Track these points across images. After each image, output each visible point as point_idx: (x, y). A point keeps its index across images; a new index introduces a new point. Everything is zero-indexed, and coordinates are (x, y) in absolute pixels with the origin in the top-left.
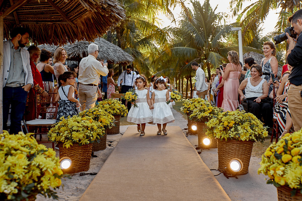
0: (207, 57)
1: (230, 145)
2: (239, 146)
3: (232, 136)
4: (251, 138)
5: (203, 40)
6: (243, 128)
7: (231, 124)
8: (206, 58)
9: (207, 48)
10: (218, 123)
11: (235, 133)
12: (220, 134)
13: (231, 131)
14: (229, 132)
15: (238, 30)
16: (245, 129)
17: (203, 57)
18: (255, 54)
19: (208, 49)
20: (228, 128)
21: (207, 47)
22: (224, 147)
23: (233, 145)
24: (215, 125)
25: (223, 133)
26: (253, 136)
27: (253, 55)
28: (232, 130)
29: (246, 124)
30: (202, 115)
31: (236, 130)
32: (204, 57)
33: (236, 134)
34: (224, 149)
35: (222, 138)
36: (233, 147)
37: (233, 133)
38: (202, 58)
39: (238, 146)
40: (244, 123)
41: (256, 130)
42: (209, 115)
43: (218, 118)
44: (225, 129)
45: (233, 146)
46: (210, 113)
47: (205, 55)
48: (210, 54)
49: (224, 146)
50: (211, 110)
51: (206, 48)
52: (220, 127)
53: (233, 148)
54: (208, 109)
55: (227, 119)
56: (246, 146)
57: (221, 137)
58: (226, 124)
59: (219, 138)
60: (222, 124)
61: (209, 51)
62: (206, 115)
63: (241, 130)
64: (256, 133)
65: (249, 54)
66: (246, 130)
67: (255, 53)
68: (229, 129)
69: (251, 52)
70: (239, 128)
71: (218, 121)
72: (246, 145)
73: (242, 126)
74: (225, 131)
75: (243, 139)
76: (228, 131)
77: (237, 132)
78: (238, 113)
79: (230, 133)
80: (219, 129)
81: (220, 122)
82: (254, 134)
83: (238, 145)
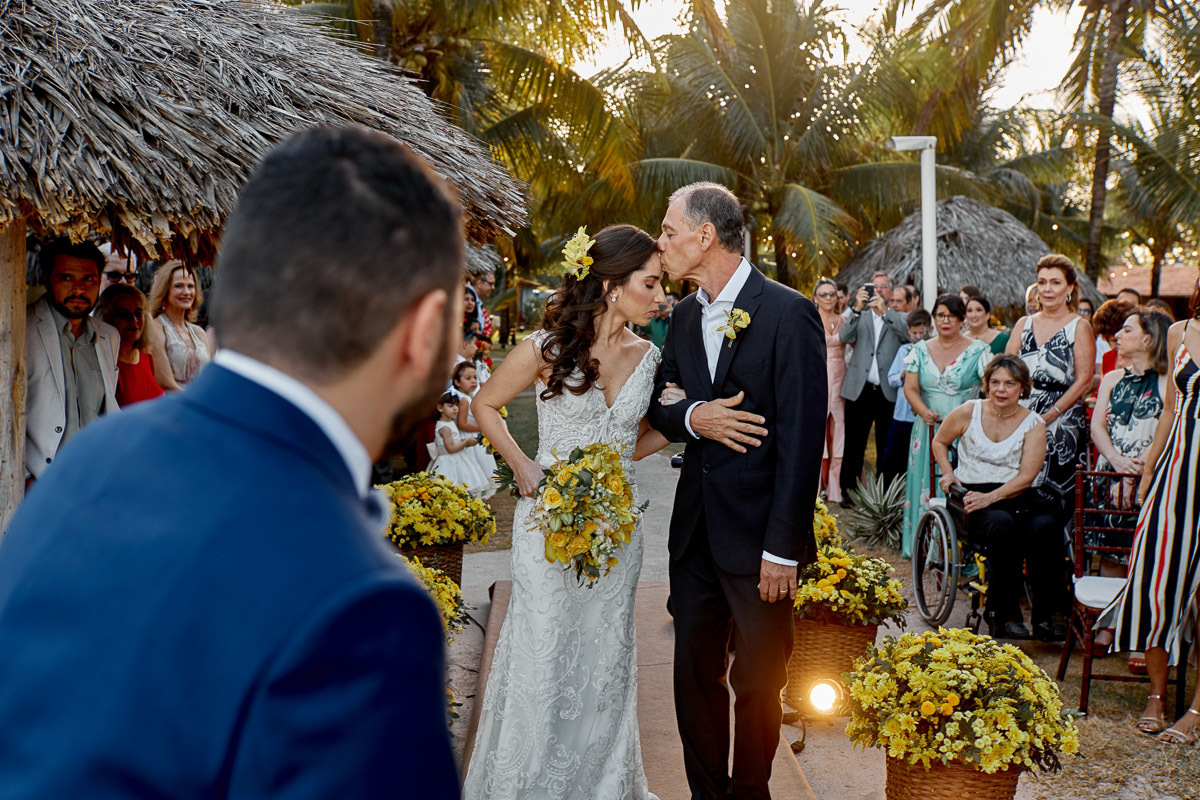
0: (775, 204)
1: (938, 781)
2: (972, 786)
3: (951, 756)
4: (1018, 761)
5: (762, 130)
6: (991, 722)
7: (946, 708)
8: (771, 206)
9: (777, 167)
10: (894, 693)
11: (960, 745)
12: (905, 743)
13: (946, 737)
14: (939, 736)
15: (920, 147)
16: (999, 727)
17: (760, 201)
18: (974, 208)
19: (782, 168)
20: (935, 720)
21: (779, 162)
22: (913, 783)
23: (951, 780)
24: (885, 700)
25: (917, 744)
26: (1025, 754)
27: (965, 213)
28: (952, 729)
29: (1003, 707)
30: (811, 593)
31: (966, 729)
32: (765, 205)
33: (965, 748)
34: (915, 791)
35: (914, 760)
36: (949, 789)
37: (953, 741)
38: (757, 205)
39: (966, 785)
40: (992, 703)
41: (1039, 729)
42: (835, 594)
43: (893, 671)
44: (923, 726)
45: (950, 783)
46: (839, 586)
47: (769, 197)
48: (791, 196)
49: (915, 780)
50: (842, 573)
51: (774, 164)
52: (906, 720)
53: (946, 792)
54: (833, 566)
55: (930, 684)
56: (997, 785)
57: (907, 754)
58: (928, 708)
59: (902, 757)
60: (907, 697)
61: (783, 178)
62: (826, 596)
63: (985, 737)
64: (1039, 743)
65: (950, 207)
66: (1001, 731)
67: (971, 203)
68: (939, 724)
69: (955, 198)
70: (978, 727)
71: (894, 685)
72: (995, 781)
73: (988, 713)
74: (923, 736)
75: (990, 768)
76: (935, 732)
77: (968, 743)
78: (971, 654)
79: (942, 743)
80: (903, 728)
81: (904, 686)
82: (1032, 744)
83: (969, 782)
